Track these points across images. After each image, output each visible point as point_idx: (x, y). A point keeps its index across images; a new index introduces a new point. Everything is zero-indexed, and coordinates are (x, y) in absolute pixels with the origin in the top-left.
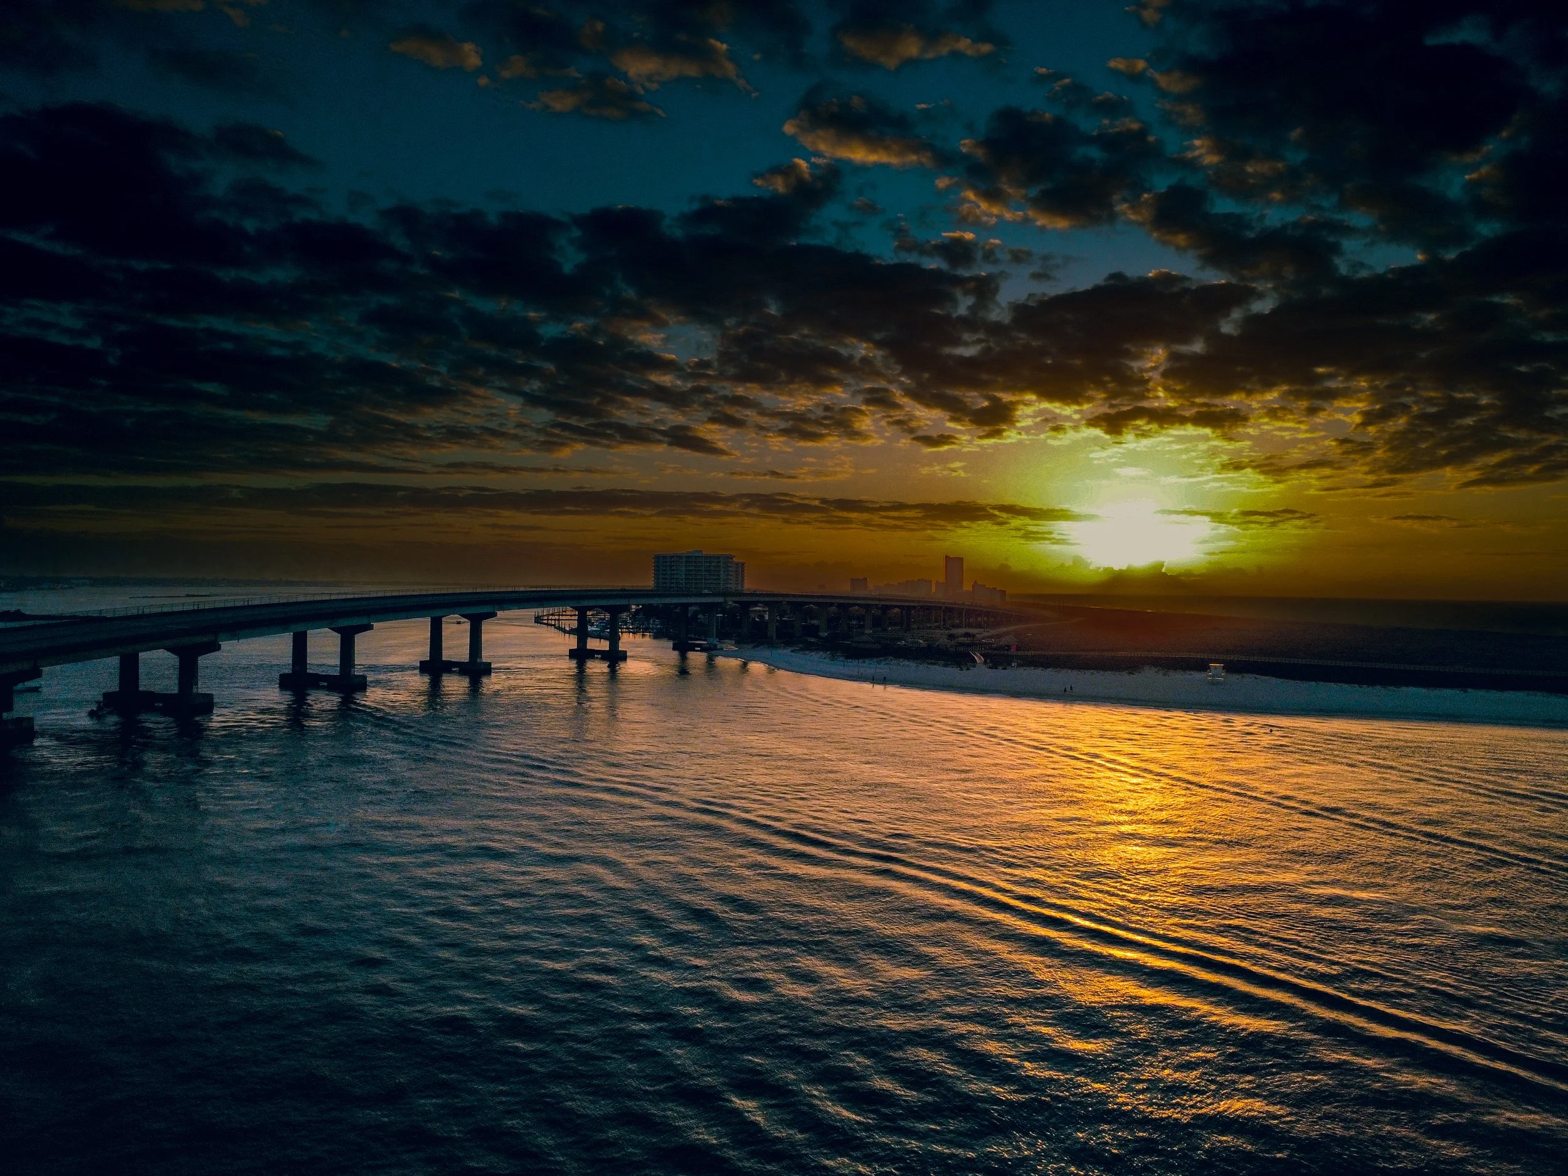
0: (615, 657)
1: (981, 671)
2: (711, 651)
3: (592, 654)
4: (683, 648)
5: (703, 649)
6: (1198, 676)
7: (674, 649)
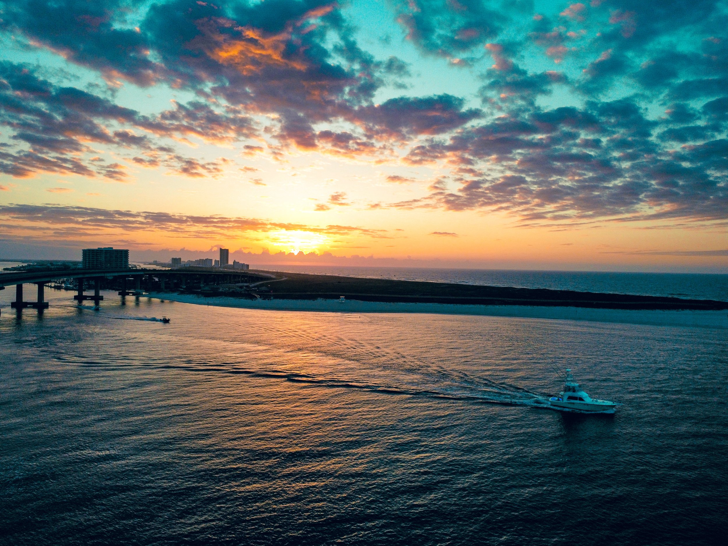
0: (97, 299)
1: (259, 301)
2: (137, 295)
3: (85, 298)
4: (123, 294)
5: (134, 294)
6: (336, 301)
7: (119, 294)
